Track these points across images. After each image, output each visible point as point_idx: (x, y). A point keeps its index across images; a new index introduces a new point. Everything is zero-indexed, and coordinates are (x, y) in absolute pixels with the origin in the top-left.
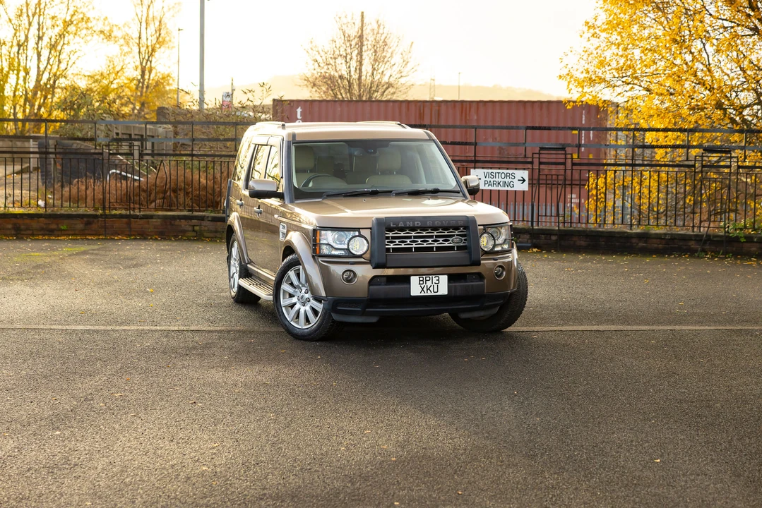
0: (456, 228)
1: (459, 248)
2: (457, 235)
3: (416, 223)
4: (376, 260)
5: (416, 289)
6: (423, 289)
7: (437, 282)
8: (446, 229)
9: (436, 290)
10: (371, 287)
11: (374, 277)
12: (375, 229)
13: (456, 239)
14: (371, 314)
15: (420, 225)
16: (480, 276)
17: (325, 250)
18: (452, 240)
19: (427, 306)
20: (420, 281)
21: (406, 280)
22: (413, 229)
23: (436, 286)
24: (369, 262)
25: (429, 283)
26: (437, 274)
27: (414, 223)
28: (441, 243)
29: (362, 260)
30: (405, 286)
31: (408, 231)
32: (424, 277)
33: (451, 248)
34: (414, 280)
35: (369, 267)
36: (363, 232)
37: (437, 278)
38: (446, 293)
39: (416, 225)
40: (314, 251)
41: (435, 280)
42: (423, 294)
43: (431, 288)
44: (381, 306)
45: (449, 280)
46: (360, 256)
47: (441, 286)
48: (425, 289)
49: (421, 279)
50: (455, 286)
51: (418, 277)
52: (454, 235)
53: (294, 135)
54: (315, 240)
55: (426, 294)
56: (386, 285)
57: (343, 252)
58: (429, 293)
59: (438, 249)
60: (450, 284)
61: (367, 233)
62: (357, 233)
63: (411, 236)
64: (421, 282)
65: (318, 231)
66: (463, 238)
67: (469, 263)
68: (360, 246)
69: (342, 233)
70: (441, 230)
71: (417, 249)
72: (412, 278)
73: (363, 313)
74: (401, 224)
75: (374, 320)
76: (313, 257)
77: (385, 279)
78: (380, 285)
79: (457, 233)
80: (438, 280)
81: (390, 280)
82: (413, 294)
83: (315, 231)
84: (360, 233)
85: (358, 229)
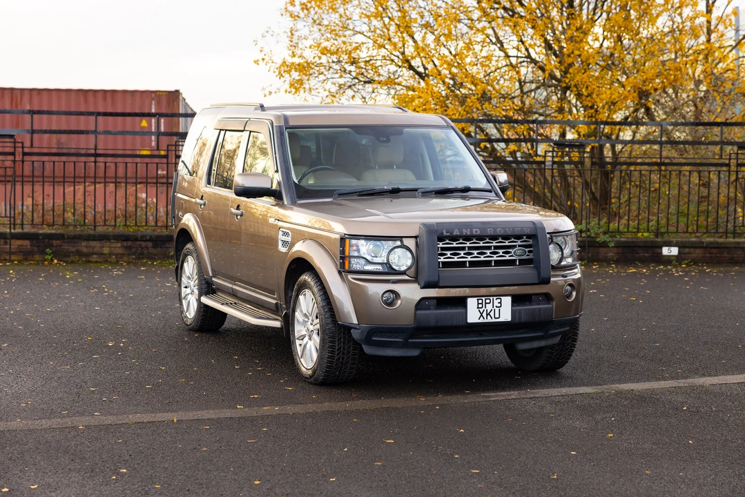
0: (518, 237)
1: (522, 262)
2: (519, 246)
3: (474, 230)
4: (424, 278)
5: (473, 315)
6: (481, 314)
7: (499, 305)
8: (506, 238)
9: (497, 316)
10: (418, 312)
11: (423, 299)
12: (424, 238)
13: (518, 250)
14: (415, 346)
15: (479, 233)
16: (547, 297)
17: (357, 265)
18: (515, 252)
19: (481, 335)
20: (478, 304)
21: (461, 302)
22: (467, 238)
23: (497, 310)
24: (416, 279)
25: (489, 307)
26: (499, 296)
27: (471, 231)
28: (501, 255)
29: (406, 277)
30: (461, 310)
31: (461, 241)
32: (484, 299)
33: (511, 263)
34: (472, 303)
35: (415, 286)
36: (407, 242)
37: (499, 301)
38: (509, 319)
39: (474, 233)
40: (343, 265)
41: (496, 303)
42: (481, 320)
43: (492, 314)
44: (425, 336)
45: (514, 302)
46: (403, 273)
47: (504, 311)
48: (484, 315)
49: (480, 301)
50: (520, 310)
51: (476, 299)
52: (515, 246)
53: (286, 118)
54: (343, 252)
55: (485, 321)
56: (436, 309)
57: (379, 268)
58: (489, 320)
59: (498, 263)
60: (514, 308)
61: (410, 243)
62: (398, 243)
63: (465, 247)
64: (480, 306)
65: (347, 241)
66: (527, 250)
67: (537, 282)
68: (402, 260)
69: (378, 243)
70: (500, 240)
71: (472, 264)
72: (469, 300)
73: (405, 345)
74: (456, 233)
75: (415, 353)
76: (340, 273)
77: (435, 301)
78: (429, 309)
79: (519, 243)
80: (500, 303)
81: (442, 302)
82: (470, 320)
83: (343, 240)
84: (402, 241)
85: (400, 238)
